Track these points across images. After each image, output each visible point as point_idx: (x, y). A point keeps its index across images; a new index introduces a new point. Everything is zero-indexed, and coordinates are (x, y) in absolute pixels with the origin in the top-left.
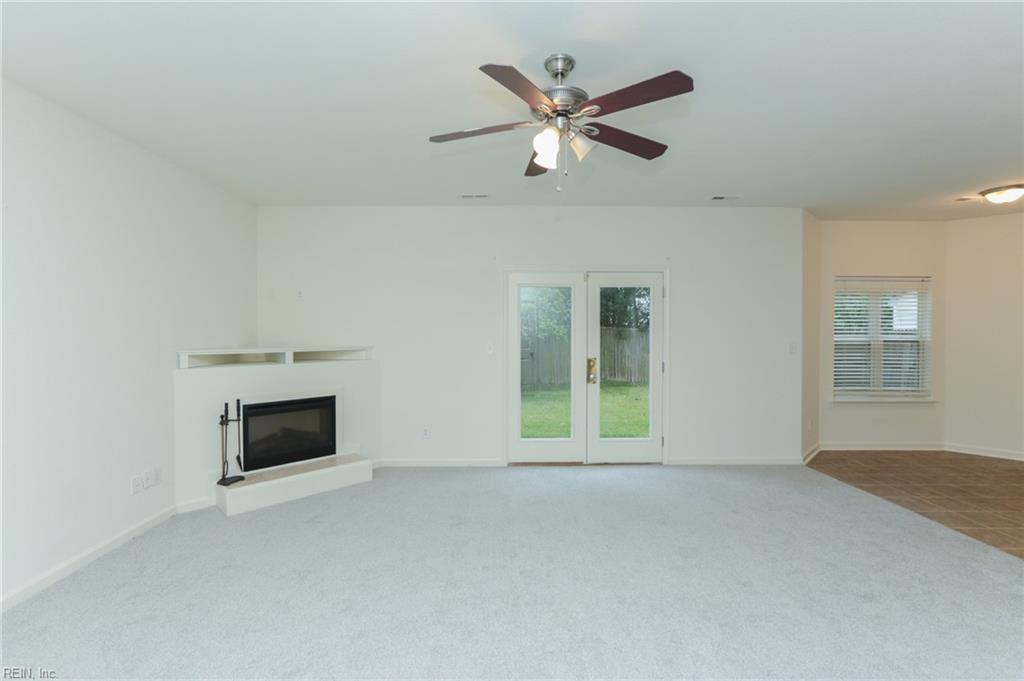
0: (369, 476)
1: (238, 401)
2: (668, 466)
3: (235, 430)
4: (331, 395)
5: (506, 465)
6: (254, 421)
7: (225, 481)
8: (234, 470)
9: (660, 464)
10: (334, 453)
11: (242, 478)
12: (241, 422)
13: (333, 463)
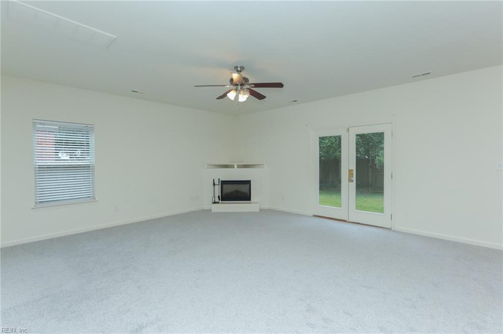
0: (258, 211)
1: (219, 179)
2: (395, 231)
3: (218, 189)
4: (249, 180)
5: (311, 215)
6: (225, 186)
7: (215, 203)
8: (217, 200)
9: (390, 229)
10: (250, 200)
11: (218, 203)
12: (220, 186)
13: (250, 203)
